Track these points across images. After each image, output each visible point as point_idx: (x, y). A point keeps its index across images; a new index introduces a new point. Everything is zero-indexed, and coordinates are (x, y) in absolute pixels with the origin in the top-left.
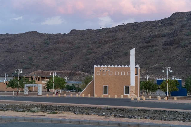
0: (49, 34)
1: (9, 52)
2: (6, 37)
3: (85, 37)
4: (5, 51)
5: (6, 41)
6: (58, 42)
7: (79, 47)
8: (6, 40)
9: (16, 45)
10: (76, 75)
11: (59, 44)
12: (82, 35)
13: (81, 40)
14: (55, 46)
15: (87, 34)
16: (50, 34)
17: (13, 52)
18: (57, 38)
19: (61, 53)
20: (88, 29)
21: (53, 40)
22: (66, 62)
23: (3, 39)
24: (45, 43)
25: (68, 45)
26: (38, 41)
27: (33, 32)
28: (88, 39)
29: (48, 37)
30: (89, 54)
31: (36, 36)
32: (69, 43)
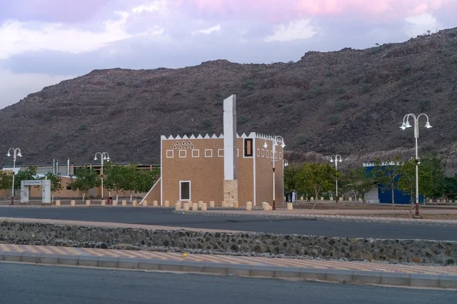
0: (255, 65)
1: (162, 110)
2: (158, 75)
3: (337, 68)
4: (153, 109)
5: (157, 86)
6: (272, 84)
7: (320, 94)
8: (157, 82)
9: (177, 94)
10: (304, 160)
11: (273, 86)
12: (331, 65)
13: (328, 76)
14: (265, 92)
15: (343, 62)
16: (257, 65)
17: (170, 111)
18: (272, 75)
19: (278, 109)
20: (346, 49)
21: (262, 78)
22: (285, 131)
23: (148, 81)
24: (245, 87)
25: (295, 90)
26: (227, 83)
27: (217, 63)
28: (342, 72)
29: (251, 71)
30: (341, 110)
31: (225, 72)
32: (298, 85)
